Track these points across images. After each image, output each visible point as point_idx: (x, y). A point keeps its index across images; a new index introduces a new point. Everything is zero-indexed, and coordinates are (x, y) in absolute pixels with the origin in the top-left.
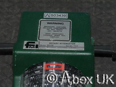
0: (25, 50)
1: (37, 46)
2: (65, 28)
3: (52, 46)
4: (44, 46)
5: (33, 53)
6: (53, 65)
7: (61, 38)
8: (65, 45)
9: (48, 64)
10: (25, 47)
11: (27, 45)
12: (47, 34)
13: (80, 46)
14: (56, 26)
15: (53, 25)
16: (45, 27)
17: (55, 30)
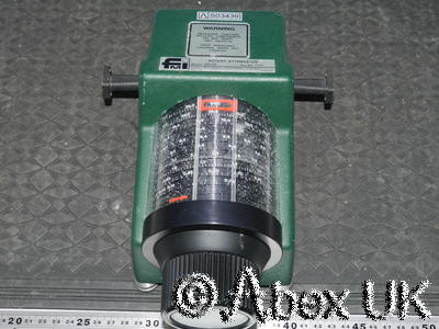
0: (162, 72)
1: (185, 66)
2: (236, 36)
3: (215, 66)
4: (199, 65)
5: (177, 77)
6: (216, 102)
7: (230, 52)
8: (239, 64)
9: (207, 100)
10: (161, 68)
11: (166, 64)
12: (203, 46)
13: (269, 65)
14: (220, 32)
15: (215, 31)
16: (199, 35)
17: (219, 39)
